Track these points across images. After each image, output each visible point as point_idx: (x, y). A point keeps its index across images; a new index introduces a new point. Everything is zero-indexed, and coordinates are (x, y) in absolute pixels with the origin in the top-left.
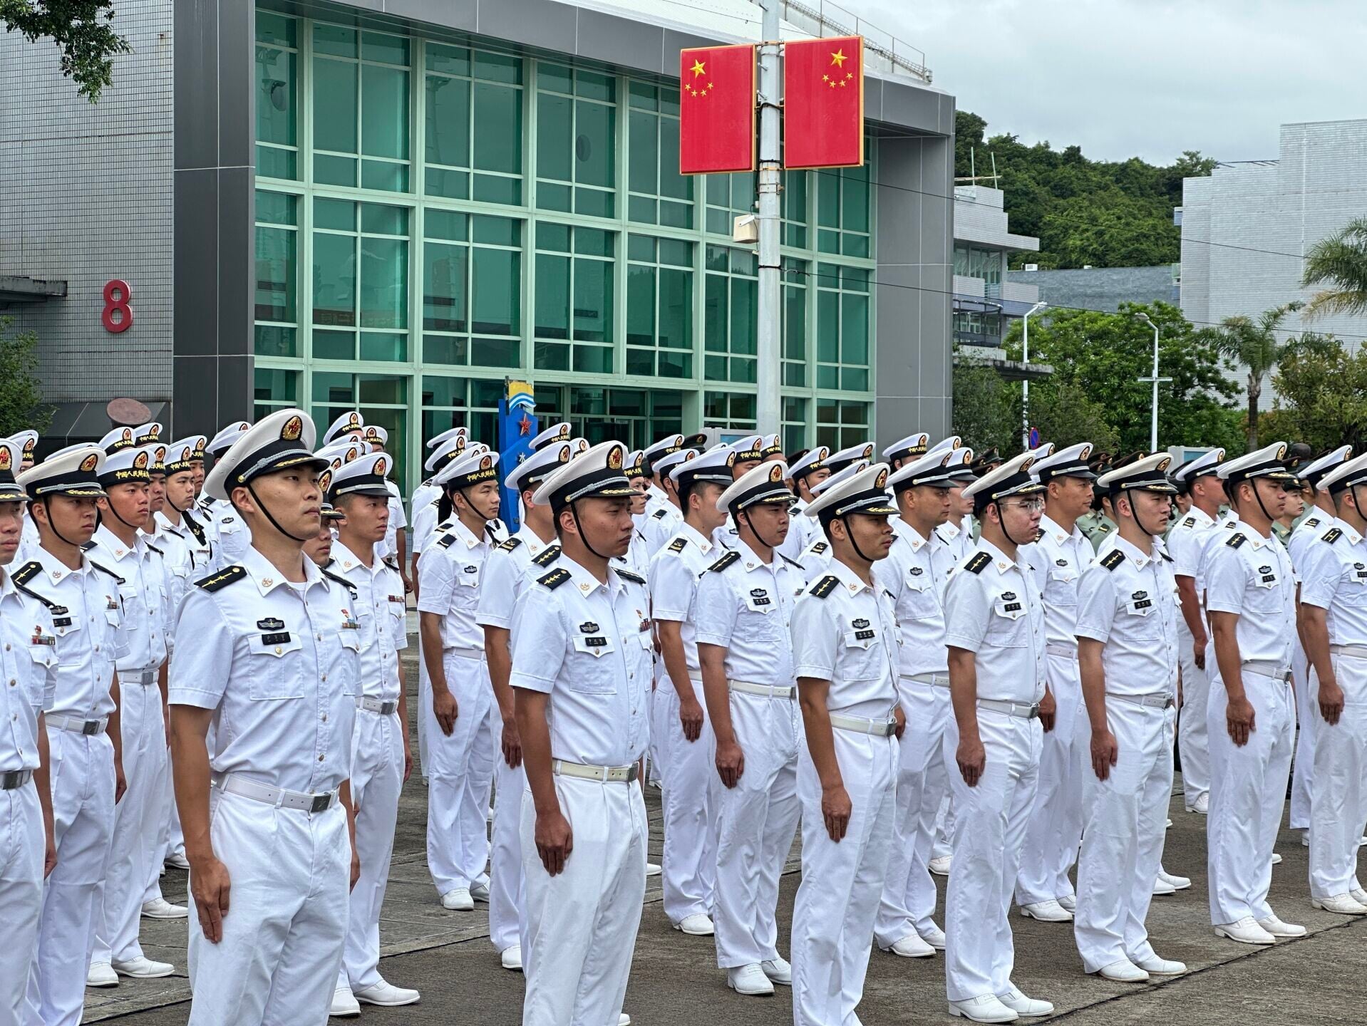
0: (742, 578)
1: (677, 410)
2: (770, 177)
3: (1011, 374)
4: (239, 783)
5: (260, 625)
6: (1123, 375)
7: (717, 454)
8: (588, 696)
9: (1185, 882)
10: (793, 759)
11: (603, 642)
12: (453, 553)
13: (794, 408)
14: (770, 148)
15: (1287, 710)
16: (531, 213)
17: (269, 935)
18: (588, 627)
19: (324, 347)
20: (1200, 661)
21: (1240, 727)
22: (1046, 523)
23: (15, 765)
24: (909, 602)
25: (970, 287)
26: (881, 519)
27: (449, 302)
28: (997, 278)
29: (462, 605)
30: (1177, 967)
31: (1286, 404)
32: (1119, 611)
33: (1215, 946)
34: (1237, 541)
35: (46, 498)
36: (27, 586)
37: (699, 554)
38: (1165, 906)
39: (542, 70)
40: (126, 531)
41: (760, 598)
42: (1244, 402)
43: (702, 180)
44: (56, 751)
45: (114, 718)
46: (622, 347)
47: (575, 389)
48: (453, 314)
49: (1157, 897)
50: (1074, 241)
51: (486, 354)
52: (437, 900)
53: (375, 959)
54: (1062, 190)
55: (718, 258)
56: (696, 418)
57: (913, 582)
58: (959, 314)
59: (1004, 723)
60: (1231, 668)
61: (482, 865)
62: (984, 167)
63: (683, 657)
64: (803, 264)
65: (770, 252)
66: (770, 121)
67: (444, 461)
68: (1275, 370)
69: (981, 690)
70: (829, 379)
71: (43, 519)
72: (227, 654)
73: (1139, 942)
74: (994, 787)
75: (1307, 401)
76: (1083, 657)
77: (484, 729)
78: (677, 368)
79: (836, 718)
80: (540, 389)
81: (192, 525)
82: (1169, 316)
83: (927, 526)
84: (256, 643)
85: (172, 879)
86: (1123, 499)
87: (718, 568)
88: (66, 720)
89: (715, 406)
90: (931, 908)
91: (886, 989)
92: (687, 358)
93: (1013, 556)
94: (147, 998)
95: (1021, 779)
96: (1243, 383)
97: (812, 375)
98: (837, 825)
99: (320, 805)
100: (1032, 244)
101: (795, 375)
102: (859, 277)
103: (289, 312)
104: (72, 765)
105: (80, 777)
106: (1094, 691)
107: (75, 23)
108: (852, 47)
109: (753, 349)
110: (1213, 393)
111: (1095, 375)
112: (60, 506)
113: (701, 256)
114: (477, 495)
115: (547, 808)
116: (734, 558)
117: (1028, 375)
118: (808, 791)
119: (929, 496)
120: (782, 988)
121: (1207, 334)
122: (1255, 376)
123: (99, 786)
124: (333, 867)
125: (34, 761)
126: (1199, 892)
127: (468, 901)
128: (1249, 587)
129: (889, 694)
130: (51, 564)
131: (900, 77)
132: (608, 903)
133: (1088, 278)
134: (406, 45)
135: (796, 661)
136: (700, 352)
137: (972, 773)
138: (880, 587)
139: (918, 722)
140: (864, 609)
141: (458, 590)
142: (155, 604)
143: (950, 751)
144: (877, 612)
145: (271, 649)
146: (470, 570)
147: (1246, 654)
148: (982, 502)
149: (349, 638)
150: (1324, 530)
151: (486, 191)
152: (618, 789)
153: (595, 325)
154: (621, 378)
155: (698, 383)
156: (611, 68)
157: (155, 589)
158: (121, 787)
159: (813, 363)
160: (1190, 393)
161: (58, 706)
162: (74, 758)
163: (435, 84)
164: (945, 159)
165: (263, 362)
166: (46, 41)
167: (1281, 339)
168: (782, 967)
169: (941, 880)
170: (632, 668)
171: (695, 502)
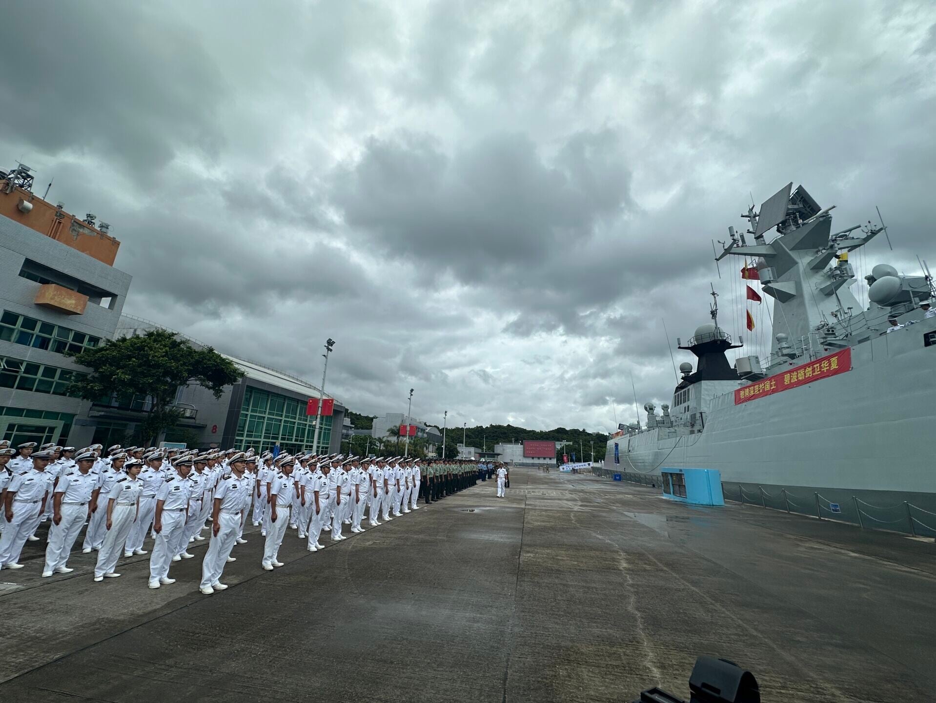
0: (309, 476)
1: (301, 447)
2: (319, 416)
3: (349, 443)
4: (224, 511)
5: (232, 485)
6: (363, 444)
7: (307, 457)
8: (283, 495)
9: (366, 517)
10: (312, 502)
11: (286, 487)
12: (264, 471)
13: (318, 447)
14: (319, 413)
15: (381, 493)
16: (283, 419)
17: (225, 536)
18: (285, 484)
19: (248, 436)
20: (371, 485)
21: (375, 496)
22: (352, 467)
23: (183, 507)
24: (332, 478)
25: (344, 431)
26: (329, 468)
27: (268, 430)
28: (348, 430)
29: (264, 478)
30: (364, 530)
31: (384, 448)
32: (361, 480)
33: (369, 526)
34: (377, 470)
35: (197, 463)
36: (190, 478)
37: (303, 471)
38: (363, 521)
39: (288, 399)
40: (210, 467)
41: (311, 478)
42: (379, 448)
43: (309, 416)
44: (191, 503)
45: (202, 498)
46: (294, 438)
47: (286, 443)
48: (269, 432)
49: (362, 520)
50: (359, 426)
51: (273, 438)
52: (253, 525)
53: (241, 536)
54: (358, 419)
55: (310, 426)
56: (304, 449)
57: (333, 476)
58: (343, 435)
59: (344, 496)
60: (375, 487)
61: (261, 518)
62: (348, 416)
63: (298, 486)
64: (322, 427)
65: (317, 427)
66: (320, 409)
67: (265, 456)
68: (383, 444)
69: (341, 492)
70: (323, 443)
71: (196, 466)
72: (226, 490)
73: (359, 527)
74: (341, 506)
75: (386, 448)
76: (356, 486)
77: (265, 497)
78: (302, 441)
79: (319, 496)
80: (281, 443)
81: (221, 465)
82: (370, 437)
83: (335, 468)
84: (231, 488)
85: (208, 523)
86: (363, 465)
87: (305, 474)
88: (193, 499)
89: (307, 446)
90: (330, 523)
91: (323, 536)
92: (303, 440)
93: (347, 473)
94: (198, 544)
95: (345, 504)
96: (379, 445)
97: (321, 443)
98: (318, 513)
99: (237, 514)
100: (354, 426)
101: (319, 443)
102: (329, 430)
103: (243, 431)
104: (193, 506)
105: (194, 508)
106: (357, 491)
107: (217, 388)
108: (332, 400)
109: (313, 439)
110: (375, 447)
111: (360, 444)
112: (199, 464)
113: (308, 426)
114: (269, 462)
115: (274, 512)
116: (308, 472)
117: (351, 443)
118: (314, 507)
119: (336, 464)
120: (307, 537)
121: (376, 439)
122: (380, 445)
123: (198, 509)
124: (237, 524)
125: (186, 507)
126: (368, 519)
127: (258, 525)
128: (378, 476)
129: (328, 493)
130: (196, 473)
131: (338, 404)
132: (282, 526)
133: (360, 431)
134: (268, 394)
135: (314, 488)
136: (306, 439)
137: (338, 504)
138: (328, 477)
139: (332, 497)
140: (325, 481)
141: (264, 476)
142: (213, 479)
143: (336, 500)
144: (327, 481)
145: (233, 489)
146: (266, 473)
147: (377, 485)
148: (344, 465)
149: (247, 487)
150: (388, 468)
151: (277, 415)
152: (285, 509)
153: (291, 434)
154: (293, 442)
155: (305, 443)
156: (298, 400)
157: (213, 477)
158: (201, 509)
159: (321, 441)
160: (372, 447)
161: (193, 496)
162: (194, 505)
163: (271, 400)
164: (343, 414)
165: (237, 438)
166: (211, 390)
167: (384, 440)
168: (307, 534)
169: (332, 519)
170: (290, 490)
171: (303, 464)
